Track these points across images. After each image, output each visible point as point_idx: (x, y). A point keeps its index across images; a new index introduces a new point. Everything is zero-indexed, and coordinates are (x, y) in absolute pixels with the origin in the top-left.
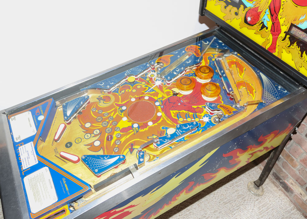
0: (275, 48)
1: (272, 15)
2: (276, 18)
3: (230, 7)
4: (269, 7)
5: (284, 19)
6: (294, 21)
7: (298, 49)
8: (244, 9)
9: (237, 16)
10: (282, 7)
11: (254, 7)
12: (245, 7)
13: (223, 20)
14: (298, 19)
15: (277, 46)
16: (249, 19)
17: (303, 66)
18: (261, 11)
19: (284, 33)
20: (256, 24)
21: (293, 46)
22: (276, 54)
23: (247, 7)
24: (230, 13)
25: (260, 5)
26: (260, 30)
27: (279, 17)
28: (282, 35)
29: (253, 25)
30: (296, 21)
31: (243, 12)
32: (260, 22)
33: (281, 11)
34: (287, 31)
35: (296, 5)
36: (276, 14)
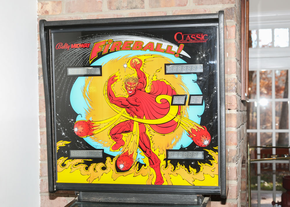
0: (161, 179)
1: (145, 152)
2: (150, 152)
3: (93, 166)
4: (139, 146)
5: (158, 150)
6: (167, 147)
7: (183, 167)
8: (112, 159)
9: (106, 170)
10: (151, 141)
11: (123, 154)
12: (112, 157)
13: (88, 182)
14: (170, 144)
15: (163, 176)
16: (121, 166)
17: (195, 179)
18: (131, 153)
19: (164, 160)
20: (131, 167)
21: (177, 167)
22: (165, 183)
23: (114, 157)
24: (96, 171)
25: (128, 149)
26: (138, 171)
27: (153, 150)
28: (163, 163)
29: (128, 170)
30: (169, 146)
31: (112, 163)
32: (136, 163)
33: (152, 144)
34: (166, 158)
35: (163, 135)
36: (149, 149)
